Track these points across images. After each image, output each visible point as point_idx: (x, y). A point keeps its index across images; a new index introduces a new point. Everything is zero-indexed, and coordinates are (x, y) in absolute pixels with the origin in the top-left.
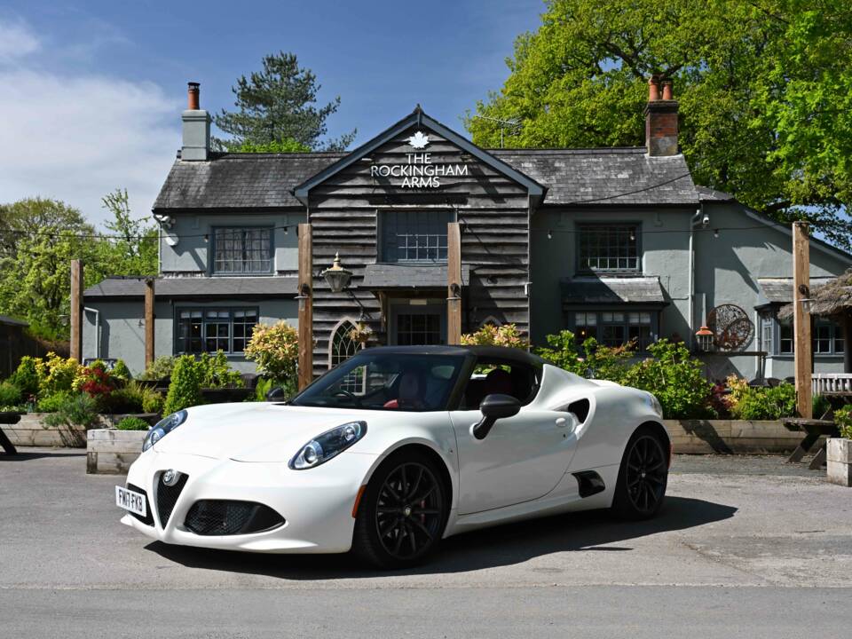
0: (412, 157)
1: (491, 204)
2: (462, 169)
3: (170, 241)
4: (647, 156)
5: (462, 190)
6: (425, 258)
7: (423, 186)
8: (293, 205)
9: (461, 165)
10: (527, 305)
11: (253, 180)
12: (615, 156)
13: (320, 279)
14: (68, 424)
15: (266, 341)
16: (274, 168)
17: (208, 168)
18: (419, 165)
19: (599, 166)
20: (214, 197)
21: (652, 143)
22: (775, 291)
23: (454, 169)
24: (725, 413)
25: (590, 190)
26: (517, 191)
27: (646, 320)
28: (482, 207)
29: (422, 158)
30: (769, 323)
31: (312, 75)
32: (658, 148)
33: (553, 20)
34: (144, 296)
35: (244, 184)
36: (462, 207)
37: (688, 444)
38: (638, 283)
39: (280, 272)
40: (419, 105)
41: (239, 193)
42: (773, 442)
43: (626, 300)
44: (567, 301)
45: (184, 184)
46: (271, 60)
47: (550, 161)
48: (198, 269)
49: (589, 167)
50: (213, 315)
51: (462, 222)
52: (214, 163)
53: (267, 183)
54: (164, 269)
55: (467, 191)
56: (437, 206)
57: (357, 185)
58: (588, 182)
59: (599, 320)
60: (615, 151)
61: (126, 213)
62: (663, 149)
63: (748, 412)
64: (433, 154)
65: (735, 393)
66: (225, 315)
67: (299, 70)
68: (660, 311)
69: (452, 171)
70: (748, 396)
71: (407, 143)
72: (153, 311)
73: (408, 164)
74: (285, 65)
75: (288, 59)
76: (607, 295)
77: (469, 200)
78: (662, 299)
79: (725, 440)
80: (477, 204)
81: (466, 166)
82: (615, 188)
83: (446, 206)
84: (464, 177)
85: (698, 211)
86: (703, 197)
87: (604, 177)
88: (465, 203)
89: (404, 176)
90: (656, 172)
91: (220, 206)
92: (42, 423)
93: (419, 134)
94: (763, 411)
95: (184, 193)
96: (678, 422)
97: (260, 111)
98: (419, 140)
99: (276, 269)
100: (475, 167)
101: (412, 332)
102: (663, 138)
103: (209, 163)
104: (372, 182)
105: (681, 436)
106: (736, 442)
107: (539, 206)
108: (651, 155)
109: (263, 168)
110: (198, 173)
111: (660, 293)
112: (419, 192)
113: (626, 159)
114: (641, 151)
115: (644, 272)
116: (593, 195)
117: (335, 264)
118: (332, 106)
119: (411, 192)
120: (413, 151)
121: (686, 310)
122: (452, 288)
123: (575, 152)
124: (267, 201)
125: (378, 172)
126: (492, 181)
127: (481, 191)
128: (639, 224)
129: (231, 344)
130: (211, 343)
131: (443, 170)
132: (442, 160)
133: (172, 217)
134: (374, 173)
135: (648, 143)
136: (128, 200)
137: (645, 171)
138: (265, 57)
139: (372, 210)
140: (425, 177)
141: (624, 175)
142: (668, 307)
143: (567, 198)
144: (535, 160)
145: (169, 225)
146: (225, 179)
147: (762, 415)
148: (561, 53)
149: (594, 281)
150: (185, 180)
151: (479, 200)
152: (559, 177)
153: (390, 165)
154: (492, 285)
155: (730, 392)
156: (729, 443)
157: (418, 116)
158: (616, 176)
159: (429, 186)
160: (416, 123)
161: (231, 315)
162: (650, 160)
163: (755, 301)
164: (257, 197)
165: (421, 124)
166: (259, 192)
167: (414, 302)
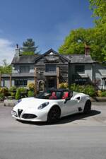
5: (58, 61)
6: (53, 71)
7: (52, 60)
10: (68, 78)
11: (26, 59)
18: (51, 57)
24: (98, 95)
26: (66, 61)
27: (85, 80)
30: (104, 81)
33: (71, 34)
34: (10, 77)
43: (83, 77)
50: (21, 80)
54: (13, 73)
57: (42, 60)
59: (78, 80)
62: (88, 54)
64: (54, 56)
69: (56, 58)
71: (50, 54)
74: (31, 40)
76: (80, 77)
79: (98, 100)
86: (94, 62)
95: (16, 61)
98: (51, 53)
103: (19, 56)
107: (69, 63)
111: (87, 76)
114: (84, 55)
115: (85, 73)
116: (78, 61)
124: (29, 62)
127: (61, 61)
129: (23, 84)
133: (14, 65)
142: (89, 78)
144: (69, 56)
147: (103, 96)
149: (77, 74)
152: (72, 59)
153: (47, 57)
163: (101, 77)
165: (52, 51)
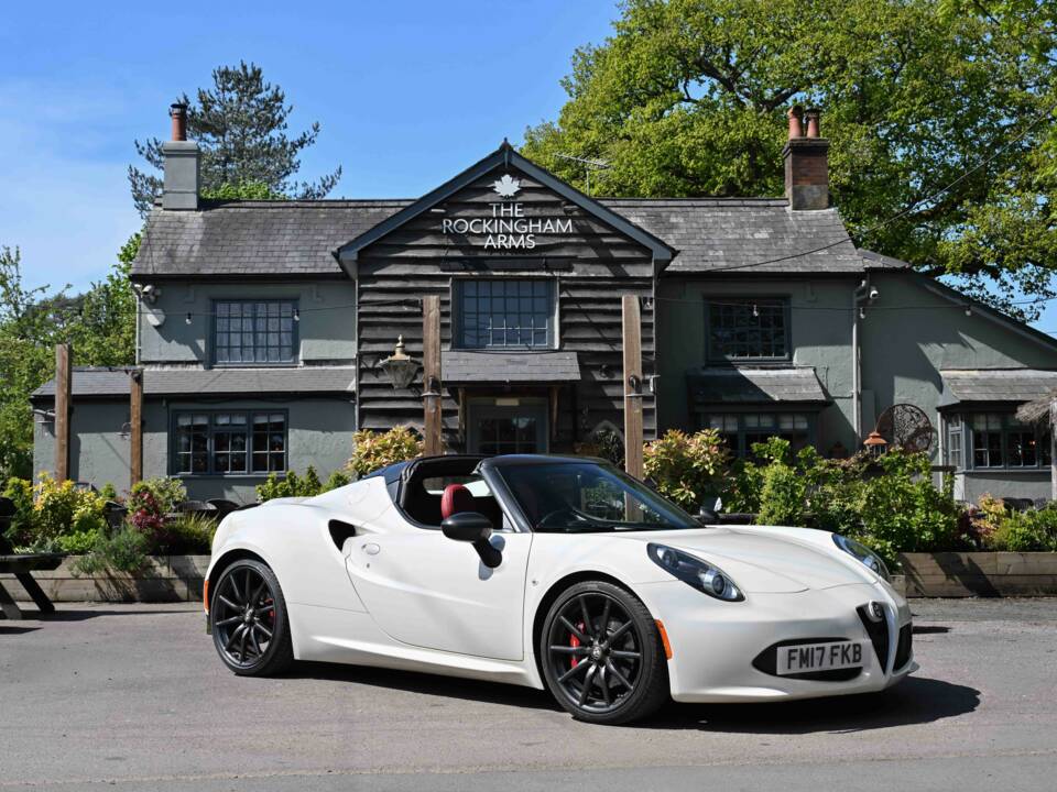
0: (498, 208)
1: (605, 272)
2: (564, 225)
3: (153, 319)
4: (789, 209)
5: (565, 253)
6: (516, 342)
7: (513, 247)
8: (325, 271)
9: (564, 219)
10: (654, 406)
11: (264, 237)
12: (747, 209)
13: (376, 372)
14: (106, 570)
15: (378, 454)
16: (291, 221)
17: (201, 220)
18: (507, 219)
19: (728, 222)
20: (213, 260)
21: (796, 193)
22: (966, 387)
23: (554, 224)
25: (721, 253)
26: (638, 254)
27: (802, 425)
28: (593, 275)
29: (511, 209)
30: (959, 428)
31: (280, 94)
32: (803, 200)
33: (629, 29)
34: (129, 395)
35: (254, 243)
36: (566, 274)
37: (943, 585)
38: (788, 377)
39: (308, 362)
40: (506, 139)
41: (248, 254)
42: (1050, 580)
43: (777, 399)
44: (700, 400)
45: (170, 241)
46: (226, 75)
47: (664, 215)
48: (195, 359)
49: (716, 223)
50: (223, 421)
51: (565, 295)
52: (208, 214)
53: (286, 240)
54: (144, 358)
55: (572, 254)
56: (531, 274)
57: (426, 246)
58: (717, 242)
59: (741, 424)
60: (746, 203)
61: (15, 280)
62: (809, 202)
63: (1013, 542)
64: (526, 204)
65: (990, 517)
66: (240, 420)
67: (264, 88)
68: (818, 412)
69: (551, 228)
70: (1010, 521)
71: (491, 190)
72: (142, 416)
73: (491, 217)
75: (250, 71)
76: (750, 392)
77: (574, 265)
78: (823, 398)
79: (990, 578)
80: (585, 271)
81: (570, 222)
82: (754, 250)
83: (544, 274)
84: (567, 235)
85: (864, 282)
86: (869, 263)
87: (738, 236)
88: (570, 269)
89: (488, 234)
90: (804, 230)
91: (225, 271)
92: (71, 569)
93: (507, 178)
94: (1032, 539)
95: (171, 254)
96: (929, 556)
97: (208, 141)
98: (506, 186)
99: (301, 357)
100: (583, 222)
101: (498, 443)
102: (808, 186)
103: (201, 213)
104: (444, 241)
105: (934, 574)
106: (1004, 580)
108: (795, 208)
109: (275, 221)
110: (187, 226)
111: (818, 389)
112: (508, 254)
113: (764, 214)
114: (780, 203)
115: (795, 361)
116: (727, 261)
117: (398, 350)
118: (308, 137)
119: (497, 254)
120: (500, 200)
121: (852, 412)
122: (630, 382)
123: (695, 203)
124: (288, 265)
125: (452, 227)
126: (605, 240)
127: (591, 254)
128: (786, 298)
129: (249, 462)
130: (221, 460)
131: (539, 225)
132: (537, 212)
133: (156, 286)
134: (447, 229)
135: (788, 192)
136: (20, 263)
137: (788, 230)
138: (217, 69)
139: (444, 278)
140: (516, 235)
141: (763, 235)
142: (829, 408)
143: (692, 263)
144: (644, 214)
145: (152, 298)
146: (226, 234)
148: (642, 73)
149: (730, 373)
150: (170, 236)
151: (587, 266)
152: (678, 237)
153: (469, 219)
154: (606, 379)
155: (983, 516)
156: (995, 582)
157: (506, 155)
158: (752, 235)
159: (520, 247)
160: (503, 162)
161: (249, 420)
162: (794, 215)
163: (936, 399)
164: (273, 260)
165: (509, 163)
166: (276, 254)
167: (501, 402)
